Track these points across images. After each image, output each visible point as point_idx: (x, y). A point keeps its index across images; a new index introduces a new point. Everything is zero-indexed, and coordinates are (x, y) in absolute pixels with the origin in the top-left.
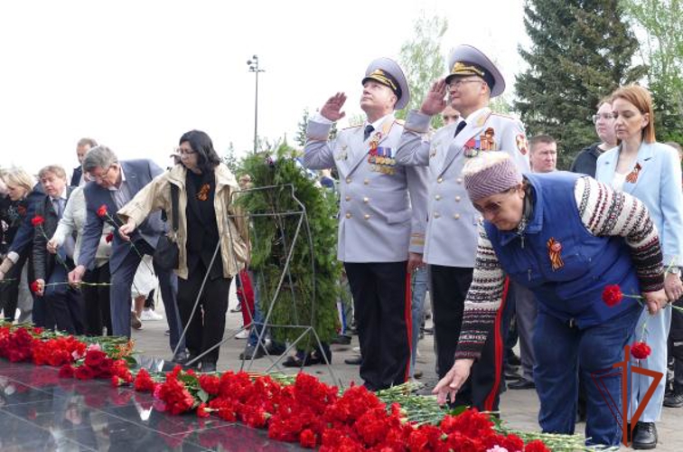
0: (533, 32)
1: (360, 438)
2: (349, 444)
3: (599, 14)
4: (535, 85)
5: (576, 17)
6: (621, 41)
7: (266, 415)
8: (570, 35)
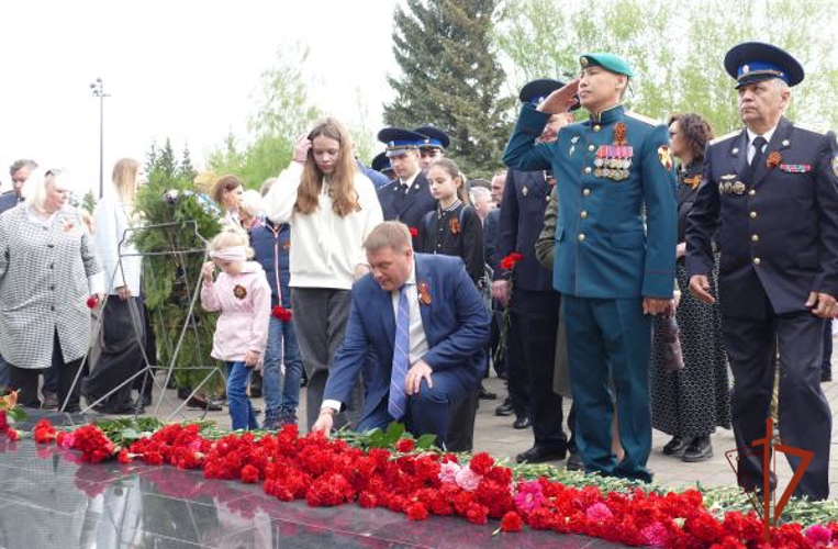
0: (401, 60)
1: (306, 469)
2: (297, 474)
3: (467, 44)
4: (404, 114)
5: (444, 45)
6: (489, 72)
7: (199, 455)
8: (439, 64)
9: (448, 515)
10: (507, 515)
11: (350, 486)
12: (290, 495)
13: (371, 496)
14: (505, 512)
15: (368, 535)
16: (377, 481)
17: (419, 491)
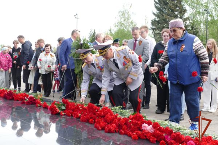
0: (156, 7)
1: (106, 121)
2: (103, 123)
3: (176, 2)
5: (169, 3)
6: (182, 10)
7: (80, 115)
8: (167, 8)
9: (144, 139)
10: (161, 141)
11: (117, 128)
12: (100, 128)
13: (122, 131)
14: (161, 140)
15: (118, 143)
16: (125, 127)
17: (136, 131)
